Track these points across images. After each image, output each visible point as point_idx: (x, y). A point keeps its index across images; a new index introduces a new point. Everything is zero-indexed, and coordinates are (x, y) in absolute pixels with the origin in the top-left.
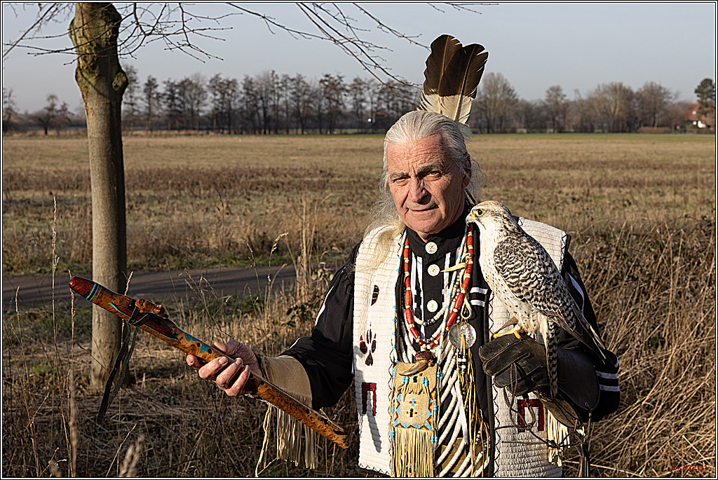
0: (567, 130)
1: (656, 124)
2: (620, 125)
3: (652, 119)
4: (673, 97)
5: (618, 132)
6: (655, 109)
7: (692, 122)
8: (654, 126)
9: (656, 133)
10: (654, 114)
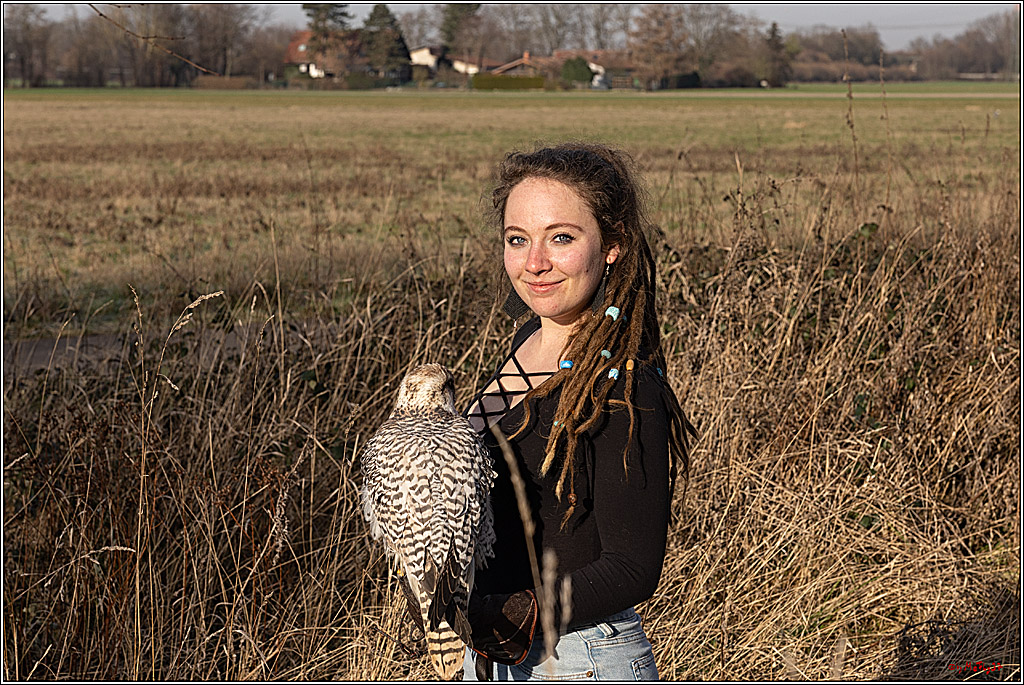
0: (49, 82)
1: (228, 70)
2: (157, 74)
3: (221, 60)
4: (261, 17)
5: (153, 85)
6: (225, 39)
7: (298, 66)
8: (223, 73)
9: (229, 87)
10: (225, 49)
